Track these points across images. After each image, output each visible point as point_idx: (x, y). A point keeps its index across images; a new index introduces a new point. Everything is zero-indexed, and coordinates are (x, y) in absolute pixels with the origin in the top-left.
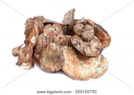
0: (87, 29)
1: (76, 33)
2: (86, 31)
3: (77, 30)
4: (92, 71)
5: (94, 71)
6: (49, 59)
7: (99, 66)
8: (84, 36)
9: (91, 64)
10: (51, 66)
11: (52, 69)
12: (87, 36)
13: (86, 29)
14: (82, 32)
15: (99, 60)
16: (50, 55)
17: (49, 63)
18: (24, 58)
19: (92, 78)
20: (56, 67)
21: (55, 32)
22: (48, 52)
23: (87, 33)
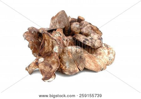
0: (85, 25)
1: (76, 31)
2: (84, 27)
3: (76, 29)
4: (106, 59)
5: (108, 59)
6: (71, 63)
7: (109, 53)
8: (84, 31)
9: (103, 54)
10: (75, 68)
11: (77, 70)
12: (88, 31)
13: (83, 25)
14: (81, 29)
15: (106, 48)
16: (71, 58)
17: (73, 66)
18: (51, 70)
19: (108, 65)
20: (81, 67)
21: (61, 36)
22: (68, 57)
23: (86, 29)
